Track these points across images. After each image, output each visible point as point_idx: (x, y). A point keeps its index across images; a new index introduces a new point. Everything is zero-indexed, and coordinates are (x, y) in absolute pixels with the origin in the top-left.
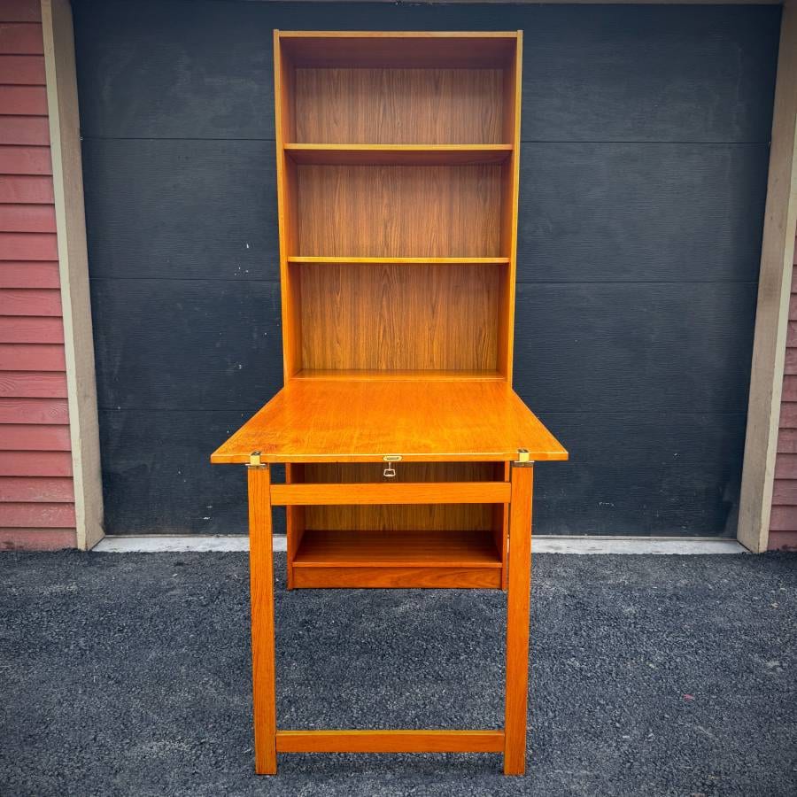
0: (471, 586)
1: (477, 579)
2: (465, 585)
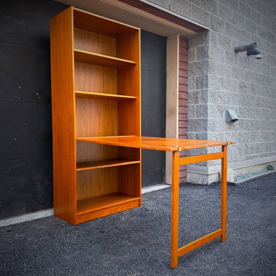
0: (132, 208)
1: (133, 205)
2: (130, 208)
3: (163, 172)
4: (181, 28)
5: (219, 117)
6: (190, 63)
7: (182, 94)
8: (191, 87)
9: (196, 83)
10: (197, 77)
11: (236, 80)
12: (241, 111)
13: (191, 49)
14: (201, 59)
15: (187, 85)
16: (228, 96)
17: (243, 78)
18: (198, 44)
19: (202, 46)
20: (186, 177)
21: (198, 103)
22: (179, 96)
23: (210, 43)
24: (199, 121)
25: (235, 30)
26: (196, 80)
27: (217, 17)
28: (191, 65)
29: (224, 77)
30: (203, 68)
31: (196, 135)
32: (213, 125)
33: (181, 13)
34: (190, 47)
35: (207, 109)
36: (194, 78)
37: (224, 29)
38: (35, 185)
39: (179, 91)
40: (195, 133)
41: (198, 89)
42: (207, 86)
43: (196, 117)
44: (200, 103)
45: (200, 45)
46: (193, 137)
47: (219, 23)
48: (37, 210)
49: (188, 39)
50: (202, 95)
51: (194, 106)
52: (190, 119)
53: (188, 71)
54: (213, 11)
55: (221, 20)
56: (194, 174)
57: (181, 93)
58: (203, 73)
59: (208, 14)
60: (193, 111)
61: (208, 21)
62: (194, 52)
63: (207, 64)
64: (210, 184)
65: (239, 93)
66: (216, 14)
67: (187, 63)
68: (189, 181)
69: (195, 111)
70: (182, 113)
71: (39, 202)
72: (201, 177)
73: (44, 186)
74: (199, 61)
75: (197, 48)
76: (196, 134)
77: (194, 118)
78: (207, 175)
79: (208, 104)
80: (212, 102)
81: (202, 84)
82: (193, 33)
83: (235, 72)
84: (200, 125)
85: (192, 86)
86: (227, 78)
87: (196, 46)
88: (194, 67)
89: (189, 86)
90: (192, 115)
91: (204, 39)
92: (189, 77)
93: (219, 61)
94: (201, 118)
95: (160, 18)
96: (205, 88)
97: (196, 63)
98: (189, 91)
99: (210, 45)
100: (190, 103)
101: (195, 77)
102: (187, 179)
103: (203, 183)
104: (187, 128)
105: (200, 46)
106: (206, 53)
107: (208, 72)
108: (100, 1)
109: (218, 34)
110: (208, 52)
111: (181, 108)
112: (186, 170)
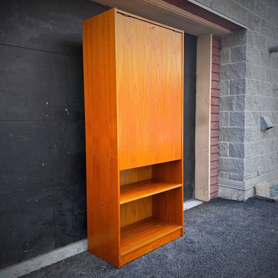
0: (174, 239)
1: (176, 235)
2: (172, 239)
3: (192, 186)
4: (217, 27)
5: (255, 125)
6: (223, 65)
7: (214, 100)
8: (223, 92)
9: (231, 88)
10: (231, 81)
11: (269, 82)
12: (274, 116)
13: (224, 50)
14: (237, 61)
15: (219, 90)
16: (263, 101)
17: (275, 80)
18: (233, 44)
19: (238, 46)
20: (217, 191)
21: (233, 110)
22: (211, 103)
23: (247, 43)
24: (234, 130)
25: (270, 28)
26: (230, 85)
27: (254, 14)
28: (224, 68)
29: (259, 81)
30: (239, 71)
31: (229, 146)
32: (250, 134)
33: (221, 11)
34: (222, 48)
35: (244, 117)
36: (227, 82)
37: (260, 27)
38: (64, 215)
39: (211, 97)
40: (228, 143)
41: (233, 94)
42: (245, 91)
43: (230, 126)
44: (235, 110)
45: (236, 45)
46: (226, 148)
47: (255, 21)
48: (67, 244)
49: (220, 39)
50: (238, 101)
51: (227, 113)
52: (222, 127)
53: (220, 74)
54: (251, 7)
55: (258, 17)
56: (226, 188)
57: (213, 98)
58: (239, 77)
59: (246, 12)
60: (227, 118)
61: (246, 20)
62: (228, 53)
63: (244, 66)
64: (246, 201)
65: (272, 97)
66: (253, 11)
67: (219, 65)
68: (221, 196)
69: (228, 119)
70: (214, 121)
71: (69, 234)
72: (236, 193)
73: (74, 216)
74: (234, 63)
75: (231, 49)
76: (230, 144)
77: (227, 127)
78: (243, 190)
79: (245, 111)
80: (249, 109)
81: (238, 89)
82: (226, 31)
83: (269, 75)
84: (234, 135)
85: (225, 91)
86: (262, 81)
87: (230, 46)
88: (228, 70)
89: (222, 90)
90: (225, 123)
91: (241, 39)
92: (222, 81)
93: (255, 62)
94: (236, 127)
95: (197, 16)
96: (242, 93)
97: (230, 65)
98: (222, 96)
99: (248, 45)
100: (222, 109)
101: (229, 81)
102: (218, 194)
103: (238, 199)
104: (219, 137)
105: (235, 47)
106: (243, 55)
107: (246, 76)
108: (144, 1)
109: (255, 33)
110: (245, 54)
111: (213, 115)
112: (217, 183)
